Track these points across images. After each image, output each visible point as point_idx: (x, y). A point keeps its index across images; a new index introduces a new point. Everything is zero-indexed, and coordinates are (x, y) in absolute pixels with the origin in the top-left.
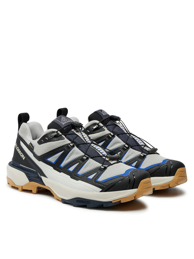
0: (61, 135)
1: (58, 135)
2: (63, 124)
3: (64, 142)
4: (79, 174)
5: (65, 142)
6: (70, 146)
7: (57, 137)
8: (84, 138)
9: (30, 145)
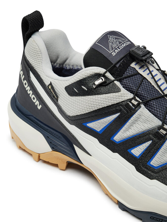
0: (113, 81)
1: (108, 82)
2: (114, 54)
3: (119, 96)
4: (152, 166)
5: (122, 96)
6: (131, 104)
7: (105, 86)
8: (156, 82)
9: (50, 87)
